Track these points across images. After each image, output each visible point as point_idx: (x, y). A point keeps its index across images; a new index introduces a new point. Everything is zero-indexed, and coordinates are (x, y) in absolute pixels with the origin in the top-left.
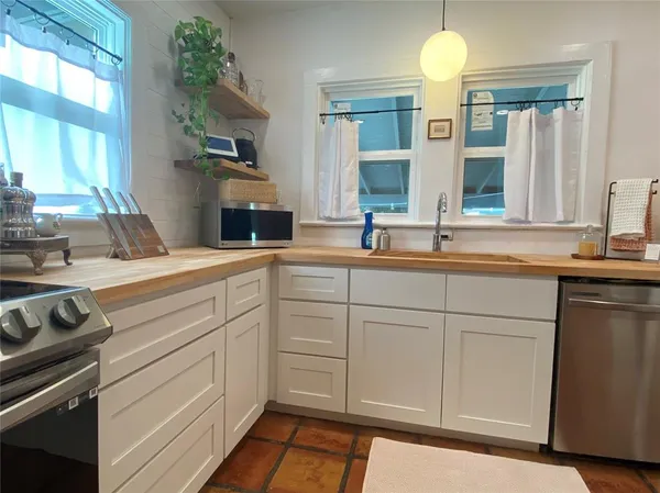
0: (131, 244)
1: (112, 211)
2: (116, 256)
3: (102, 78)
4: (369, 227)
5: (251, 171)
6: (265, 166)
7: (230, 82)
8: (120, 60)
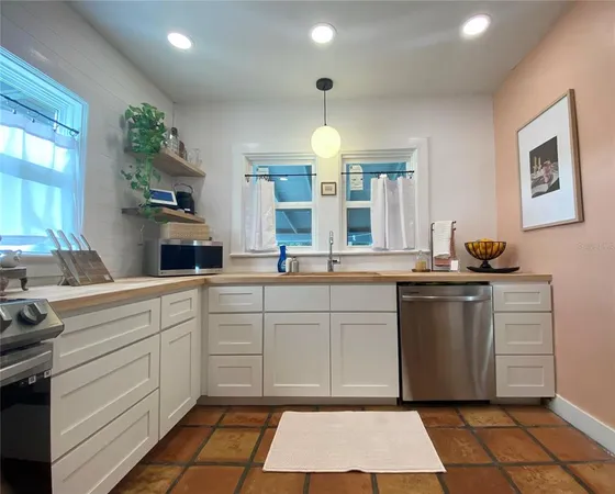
0: (81, 273)
1: (64, 248)
2: (66, 284)
3: (62, 147)
4: (283, 256)
5: (189, 216)
6: (201, 212)
7: (171, 150)
8: (77, 132)
